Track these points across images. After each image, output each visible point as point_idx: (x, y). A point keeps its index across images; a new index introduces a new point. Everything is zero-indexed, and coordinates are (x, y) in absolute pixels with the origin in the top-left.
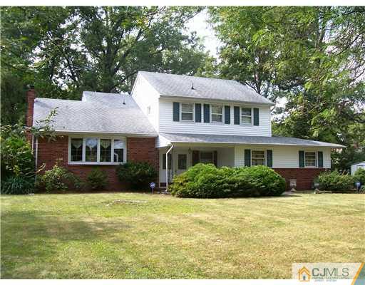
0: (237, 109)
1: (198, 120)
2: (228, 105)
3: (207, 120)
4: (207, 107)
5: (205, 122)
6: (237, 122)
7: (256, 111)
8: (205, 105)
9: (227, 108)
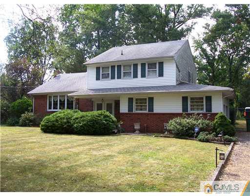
0: (143, 65)
1: (113, 78)
2: (136, 63)
3: (119, 77)
4: (119, 67)
5: (118, 78)
6: (143, 76)
7: (161, 64)
8: (118, 66)
9: (136, 66)
